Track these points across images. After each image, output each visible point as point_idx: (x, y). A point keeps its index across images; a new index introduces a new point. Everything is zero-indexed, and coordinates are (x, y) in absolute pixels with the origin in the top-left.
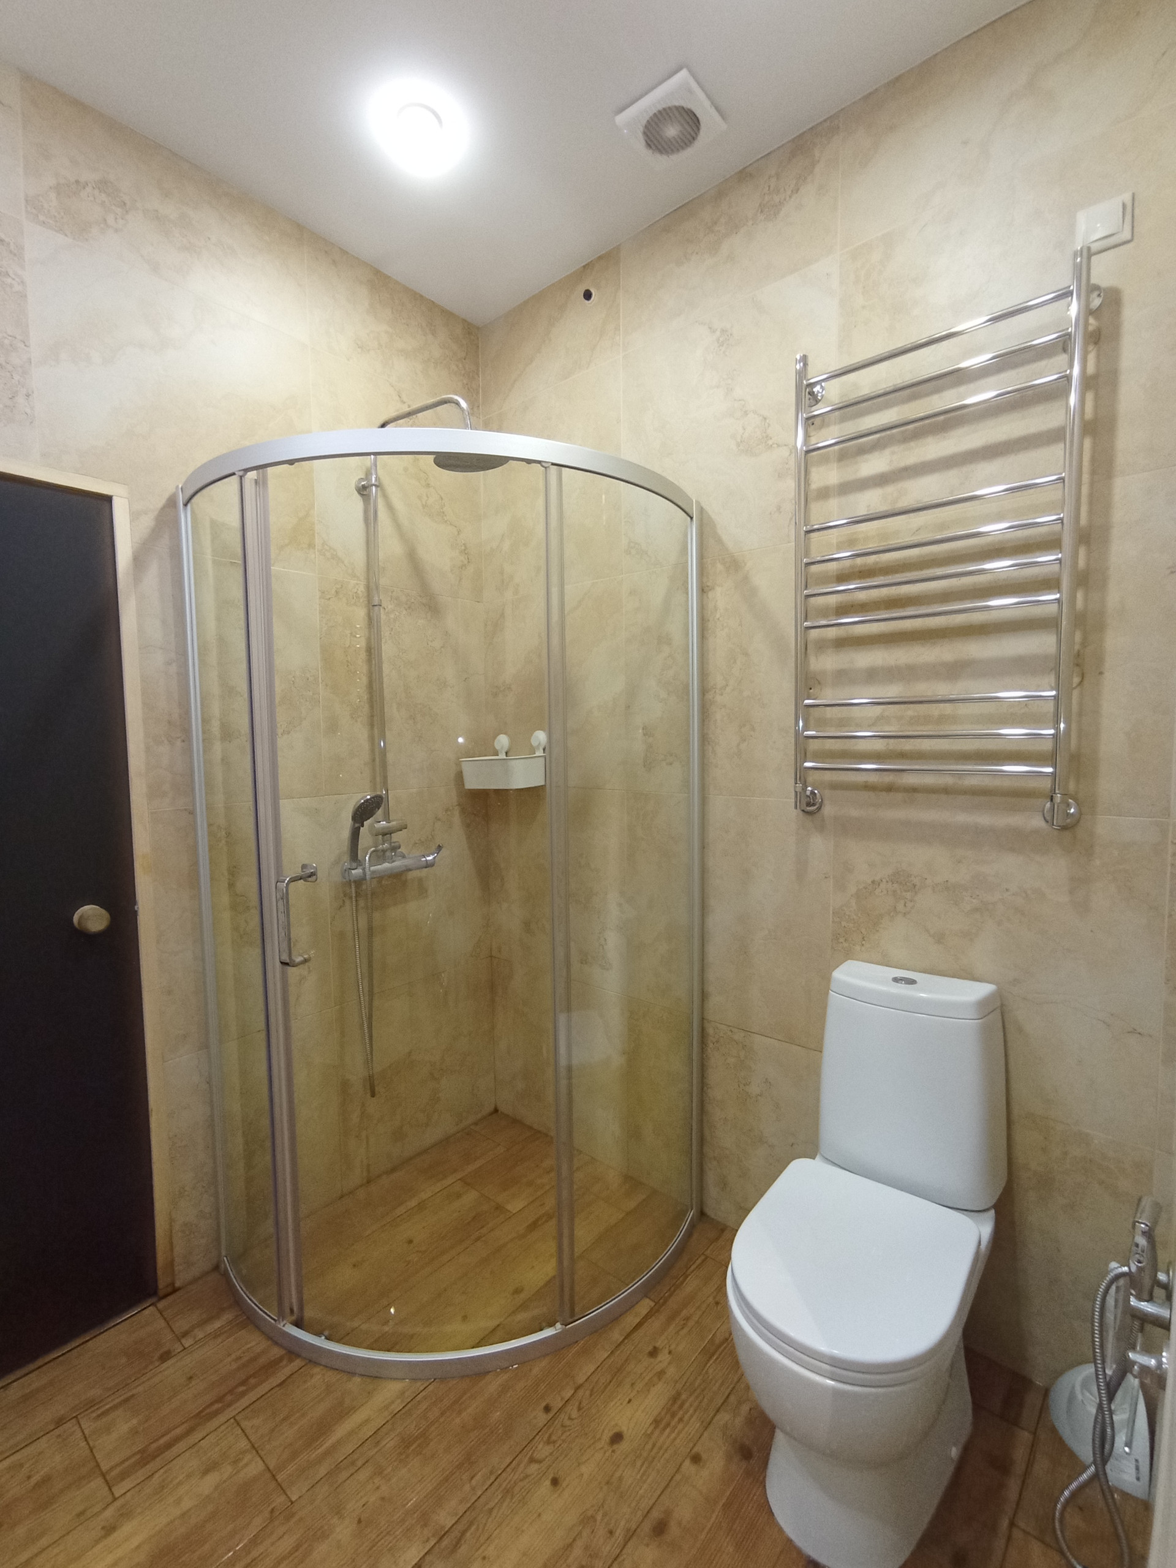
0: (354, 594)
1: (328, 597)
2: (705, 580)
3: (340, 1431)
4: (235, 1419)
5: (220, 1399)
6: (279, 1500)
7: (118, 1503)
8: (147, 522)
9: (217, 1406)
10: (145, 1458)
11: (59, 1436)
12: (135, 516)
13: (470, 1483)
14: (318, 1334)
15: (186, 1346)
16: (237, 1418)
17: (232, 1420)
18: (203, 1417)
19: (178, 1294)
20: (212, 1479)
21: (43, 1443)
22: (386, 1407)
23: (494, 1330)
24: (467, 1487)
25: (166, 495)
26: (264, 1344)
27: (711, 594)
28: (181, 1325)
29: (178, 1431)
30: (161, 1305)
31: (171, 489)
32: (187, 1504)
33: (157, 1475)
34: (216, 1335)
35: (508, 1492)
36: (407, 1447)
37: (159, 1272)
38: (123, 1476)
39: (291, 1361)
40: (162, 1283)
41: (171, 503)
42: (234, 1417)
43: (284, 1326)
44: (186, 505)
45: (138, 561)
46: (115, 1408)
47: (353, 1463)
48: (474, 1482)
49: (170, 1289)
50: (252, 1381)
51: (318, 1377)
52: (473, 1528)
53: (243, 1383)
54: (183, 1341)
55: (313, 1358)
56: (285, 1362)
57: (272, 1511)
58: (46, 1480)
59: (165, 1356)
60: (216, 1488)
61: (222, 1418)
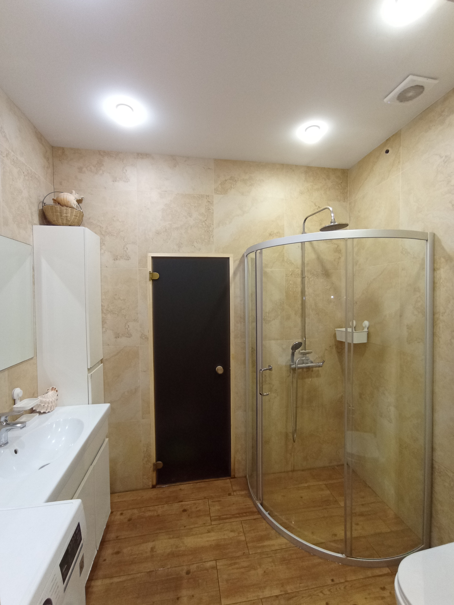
0: (297, 274)
1: (288, 276)
2: (435, 265)
3: (266, 543)
4: (241, 522)
5: (239, 514)
6: (246, 551)
7: (212, 526)
8: (237, 262)
9: (238, 515)
10: (220, 518)
11: (204, 501)
12: (234, 261)
13: (299, 584)
14: (266, 511)
15: (235, 494)
16: (242, 522)
17: (240, 521)
18: (234, 516)
19: (235, 479)
20: (232, 535)
21: (200, 501)
22: (281, 545)
23: (322, 543)
24: (298, 585)
25: (242, 254)
26: (252, 505)
27: (438, 272)
28: (235, 488)
29: (228, 516)
30: (231, 480)
31: (243, 253)
32: (226, 537)
33: (221, 525)
34: (242, 495)
35: (310, 595)
36: (284, 561)
37: (232, 471)
38: (215, 520)
39: (258, 514)
40: (232, 474)
41: (243, 256)
42: (241, 521)
43: (258, 503)
44: (246, 257)
45: (235, 273)
46: (216, 501)
47: (267, 554)
48: (301, 585)
49: (234, 477)
50: (248, 514)
51: (264, 524)
52: (296, 598)
53: (245, 513)
54: (234, 493)
55: (264, 518)
56: (256, 514)
57: (244, 553)
58: (199, 511)
59: (230, 494)
60: (233, 537)
61: (237, 519)
